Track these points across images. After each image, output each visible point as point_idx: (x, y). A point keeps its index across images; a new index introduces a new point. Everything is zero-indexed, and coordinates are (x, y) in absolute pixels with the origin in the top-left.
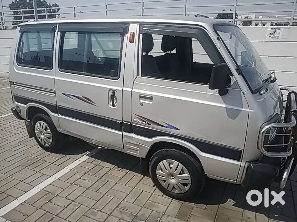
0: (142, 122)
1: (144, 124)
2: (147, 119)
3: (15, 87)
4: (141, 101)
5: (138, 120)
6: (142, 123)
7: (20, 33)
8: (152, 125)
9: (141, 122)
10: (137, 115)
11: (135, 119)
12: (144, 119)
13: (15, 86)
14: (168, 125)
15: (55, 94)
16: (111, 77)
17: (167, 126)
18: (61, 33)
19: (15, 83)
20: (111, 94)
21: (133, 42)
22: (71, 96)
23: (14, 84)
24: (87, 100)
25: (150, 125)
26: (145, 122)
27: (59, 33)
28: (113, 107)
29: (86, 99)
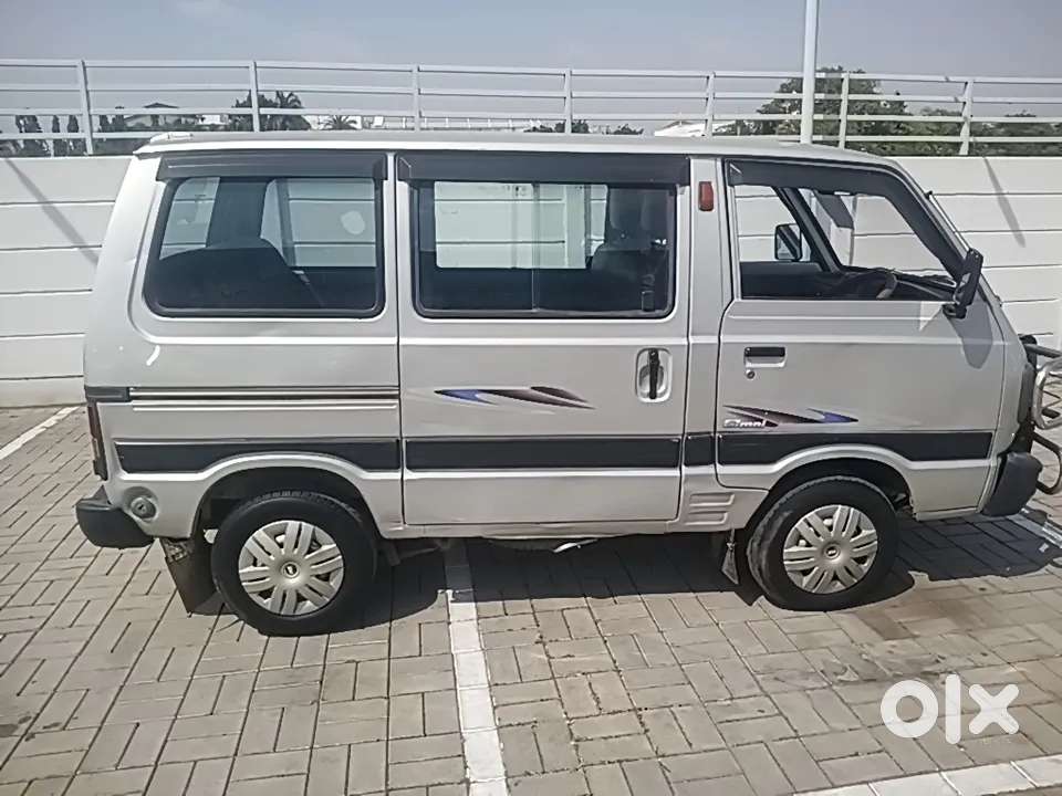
0: (750, 424)
1: (757, 427)
2: (764, 411)
3: (134, 406)
4: (749, 365)
5: (738, 421)
6: (752, 427)
7: (163, 185)
8: (781, 424)
9: (746, 424)
10: (737, 408)
11: (727, 421)
12: (755, 414)
13: (134, 403)
14: (826, 414)
15: (397, 401)
16: (642, 313)
17: (823, 417)
18: (410, 185)
19: (137, 389)
20: (644, 360)
21: (710, 210)
22: (477, 396)
23: (131, 394)
24: (551, 396)
25: (776, 425)
26: (761, 421)
27: (403, 187)
28: (652, 398)
29: (544, 395)
